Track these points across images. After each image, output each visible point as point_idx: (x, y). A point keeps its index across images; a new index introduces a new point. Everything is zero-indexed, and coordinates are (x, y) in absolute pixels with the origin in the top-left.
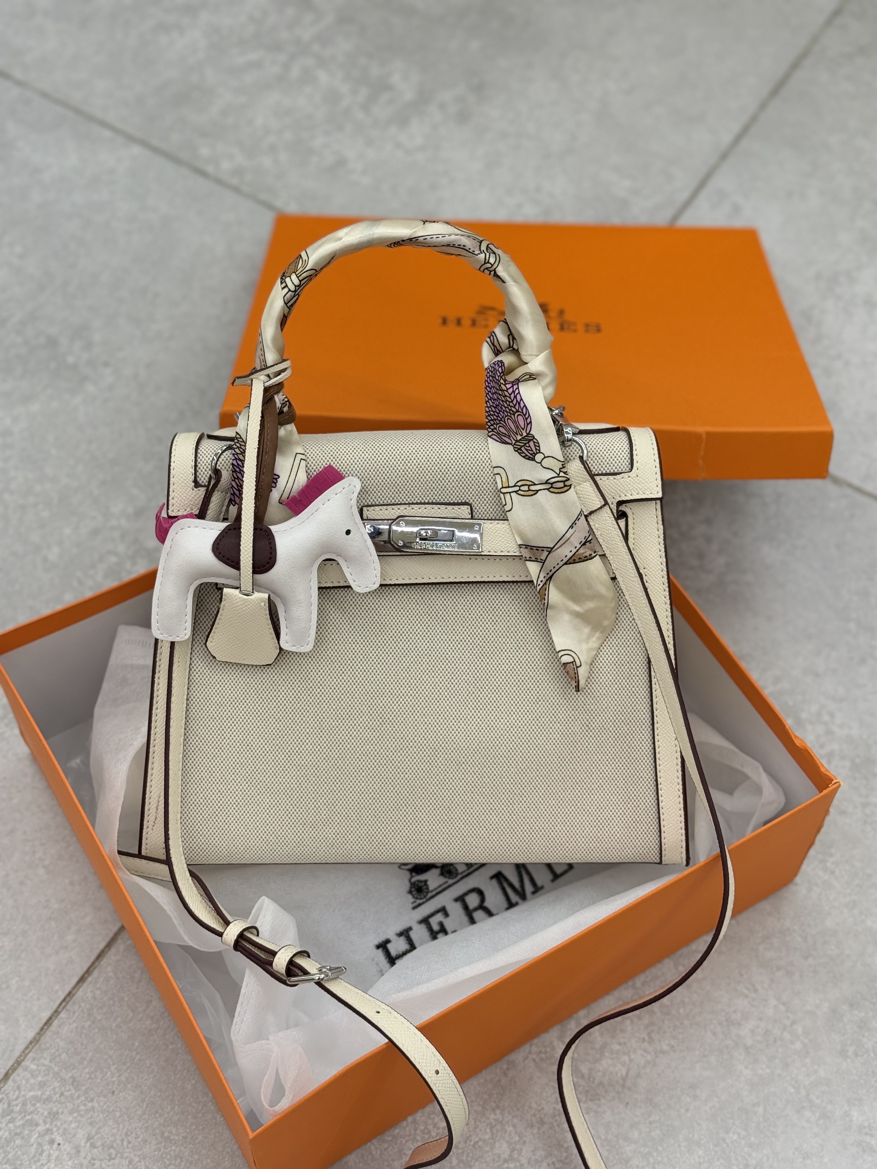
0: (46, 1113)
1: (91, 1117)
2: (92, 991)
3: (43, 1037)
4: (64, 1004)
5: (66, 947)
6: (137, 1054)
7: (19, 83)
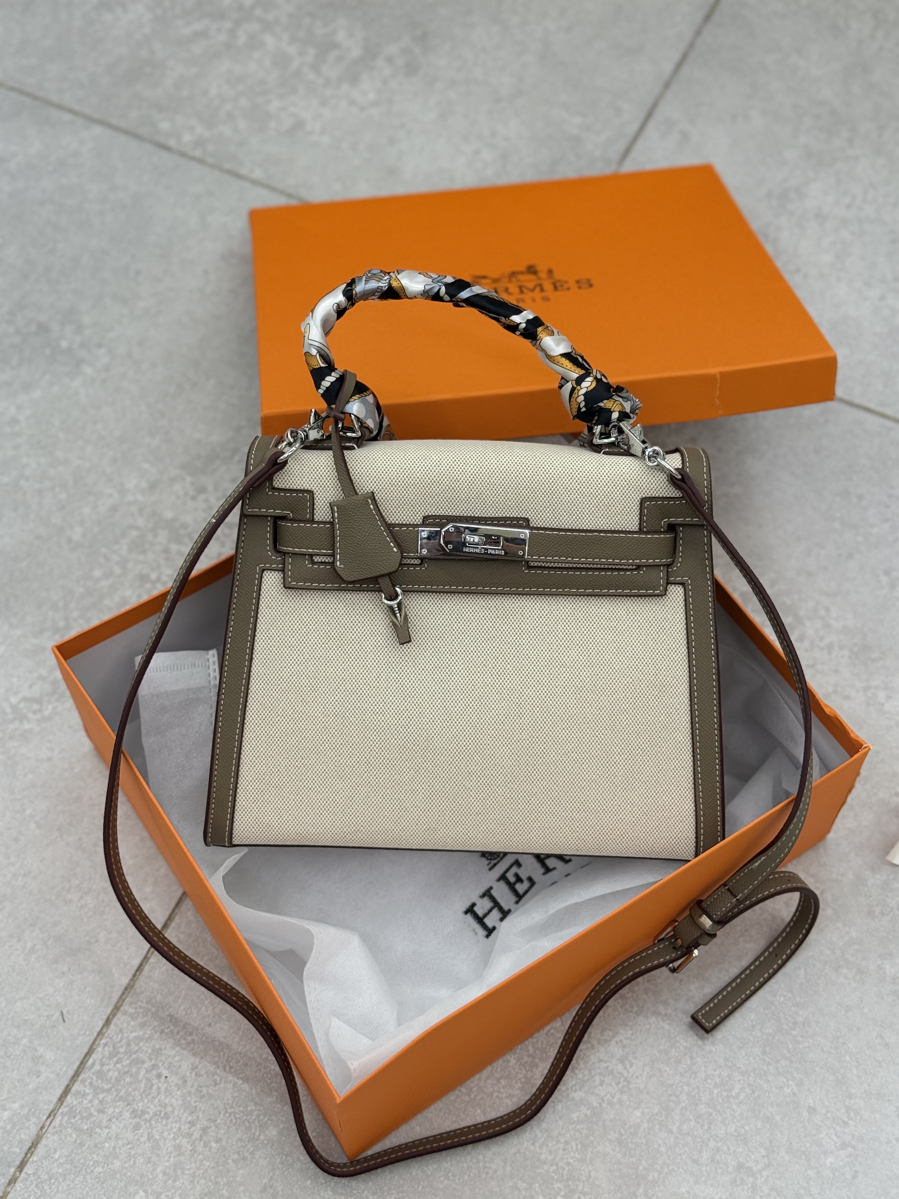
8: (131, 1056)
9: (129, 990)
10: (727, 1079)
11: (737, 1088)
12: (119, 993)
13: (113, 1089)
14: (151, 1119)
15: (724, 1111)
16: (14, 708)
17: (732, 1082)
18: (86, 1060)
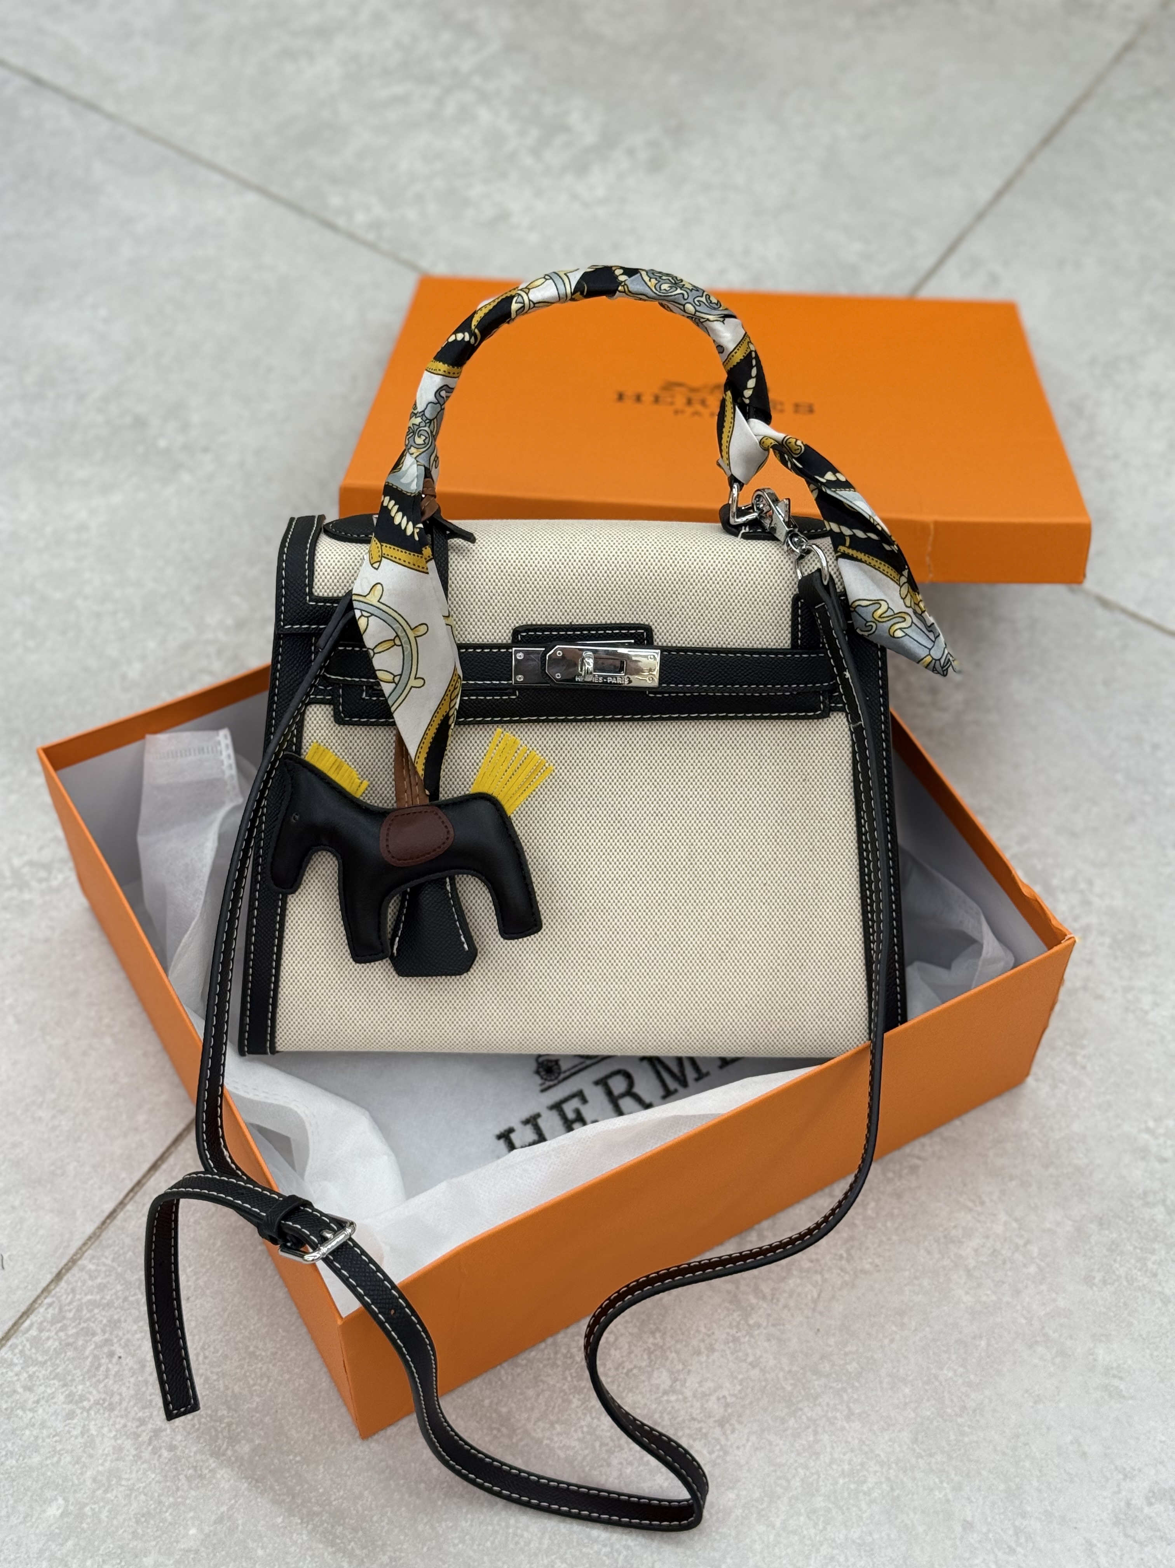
0: (105, 1321)
3: (105, 1232)
4: (131, 1194)
5: (136, 1129)
6: (219, 1255)
7: (110, 117)
8: (79, 1324)
9: (93, 1240)
10: (859, 1467)
11: (871, 1480)
12: (79, 1243)
13: (49, 1363)
14: (91, 1408)
15: (848, 1509)
16: (16, 872)
17: (865, 1473)
18: (21, 1321)
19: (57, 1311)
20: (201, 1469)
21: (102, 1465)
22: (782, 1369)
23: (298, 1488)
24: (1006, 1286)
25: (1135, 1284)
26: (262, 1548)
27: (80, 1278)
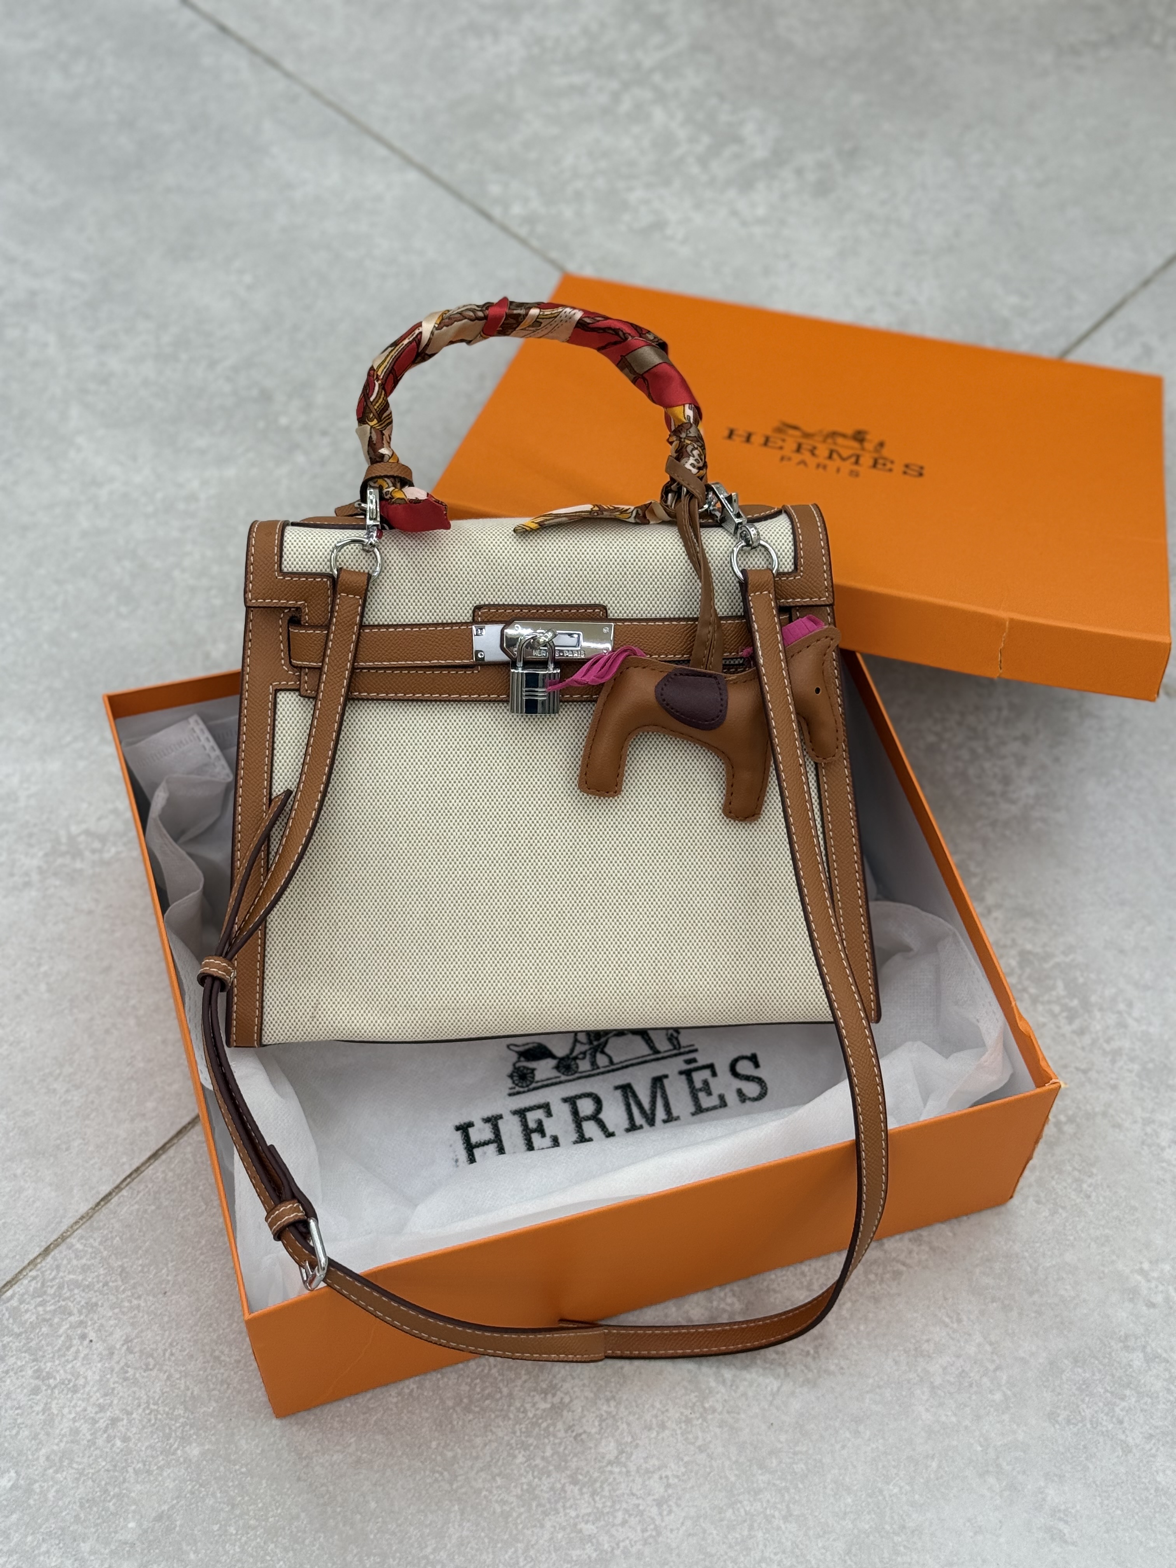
0: (83, 1303)
1: (135, 1317)
2: (163, 1172)
3: (97, 1214)
4: (129, 1180)
5: (144, 1115)
6: (201, 1254)
19: (39, 1285)
20: (150, 1465)
21: (57, 1445)
22: (729, 1459)
23: (239, 1499)
24: (968, 1410)
25: (1099, 1428)
26: (196, 1552)
27: (65, 1256)
